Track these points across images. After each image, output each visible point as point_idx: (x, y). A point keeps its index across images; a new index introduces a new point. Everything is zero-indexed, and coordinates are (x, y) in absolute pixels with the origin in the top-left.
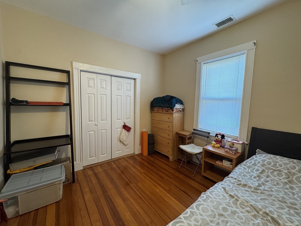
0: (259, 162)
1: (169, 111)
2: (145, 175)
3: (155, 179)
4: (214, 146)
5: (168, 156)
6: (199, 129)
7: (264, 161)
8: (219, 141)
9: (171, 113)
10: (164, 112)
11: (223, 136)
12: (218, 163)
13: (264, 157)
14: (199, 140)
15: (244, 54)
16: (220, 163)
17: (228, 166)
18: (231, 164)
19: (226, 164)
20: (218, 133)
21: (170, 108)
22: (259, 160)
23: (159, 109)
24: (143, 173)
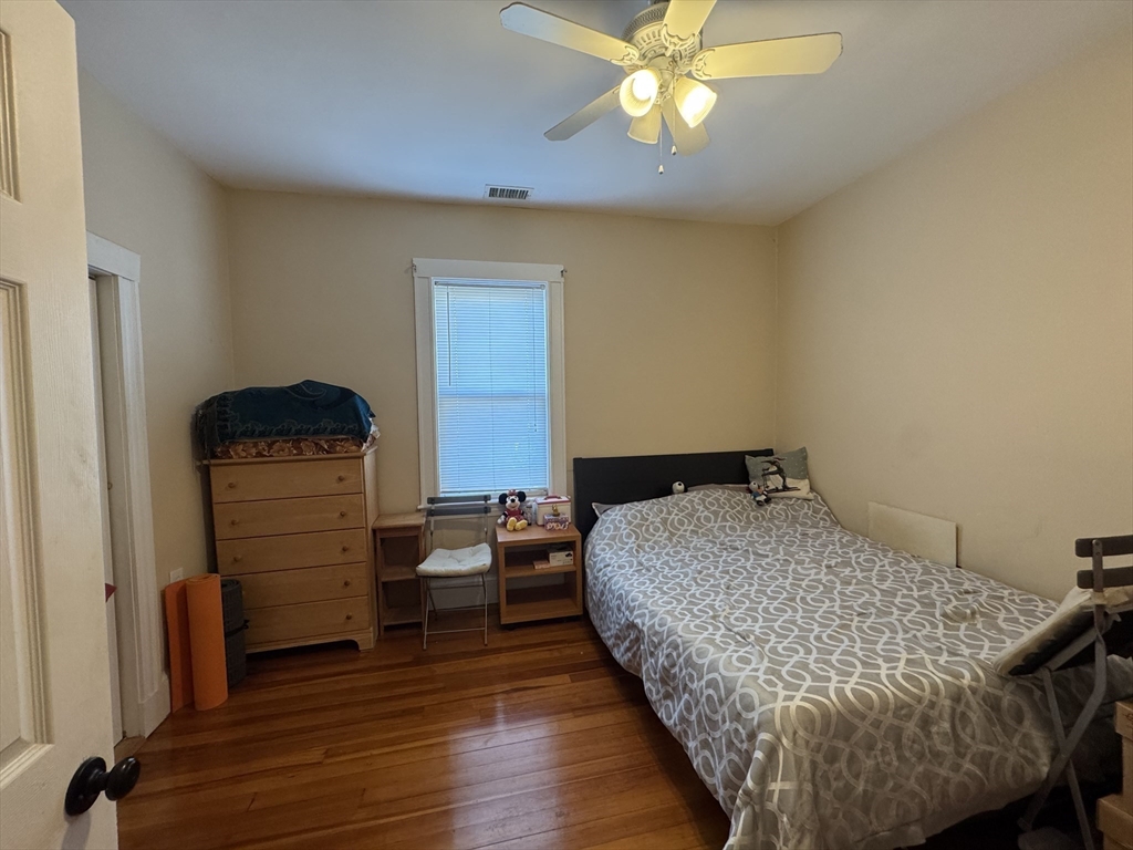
0: (620, 522)
1: (338, 448)
2: (345, 754)
3: (404, 733)
4: (514, 530)
5: (349, 638)
6: (442, 495)
7: (625, 516)
8: (515, 511)
9: (350, 455)
10: (309, 455)
11: (522, 496)
12: (540, 567)
13: (620, 510)
14: (445, 531)
15: (542, 287)
16: (544, 566)
17: (561, 564)
18: (567, 556)
19: (559, 561)
20: (507, 492)
21: (346, 434)
22: (618, 518)
23: (270, 446)
24: (327, 757)
